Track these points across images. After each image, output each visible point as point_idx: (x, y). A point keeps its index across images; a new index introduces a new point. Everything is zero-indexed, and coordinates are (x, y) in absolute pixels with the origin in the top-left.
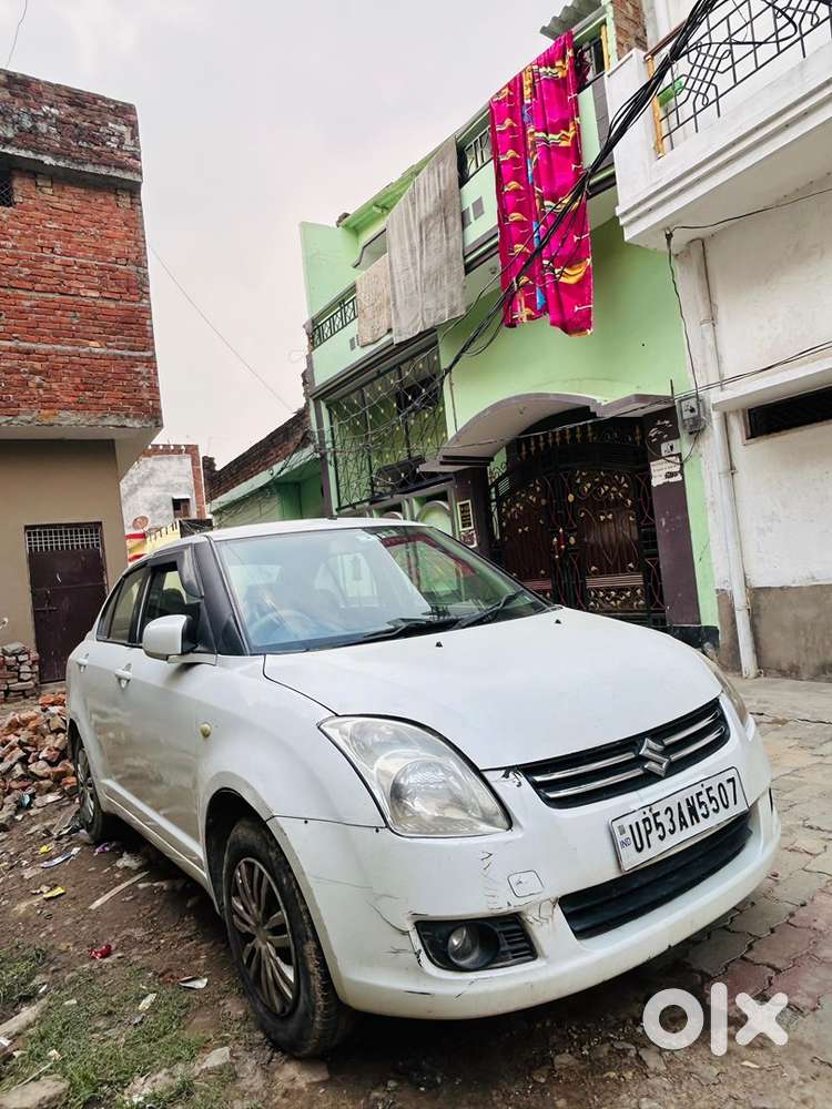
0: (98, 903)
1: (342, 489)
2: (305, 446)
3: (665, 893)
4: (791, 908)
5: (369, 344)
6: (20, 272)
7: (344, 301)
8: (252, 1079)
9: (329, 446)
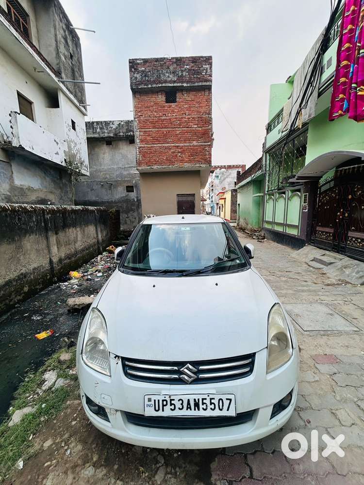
2: (260, 170)
5: (284, 131)
6: (177, 123)
7: (279, 114)
9: (268, 169)
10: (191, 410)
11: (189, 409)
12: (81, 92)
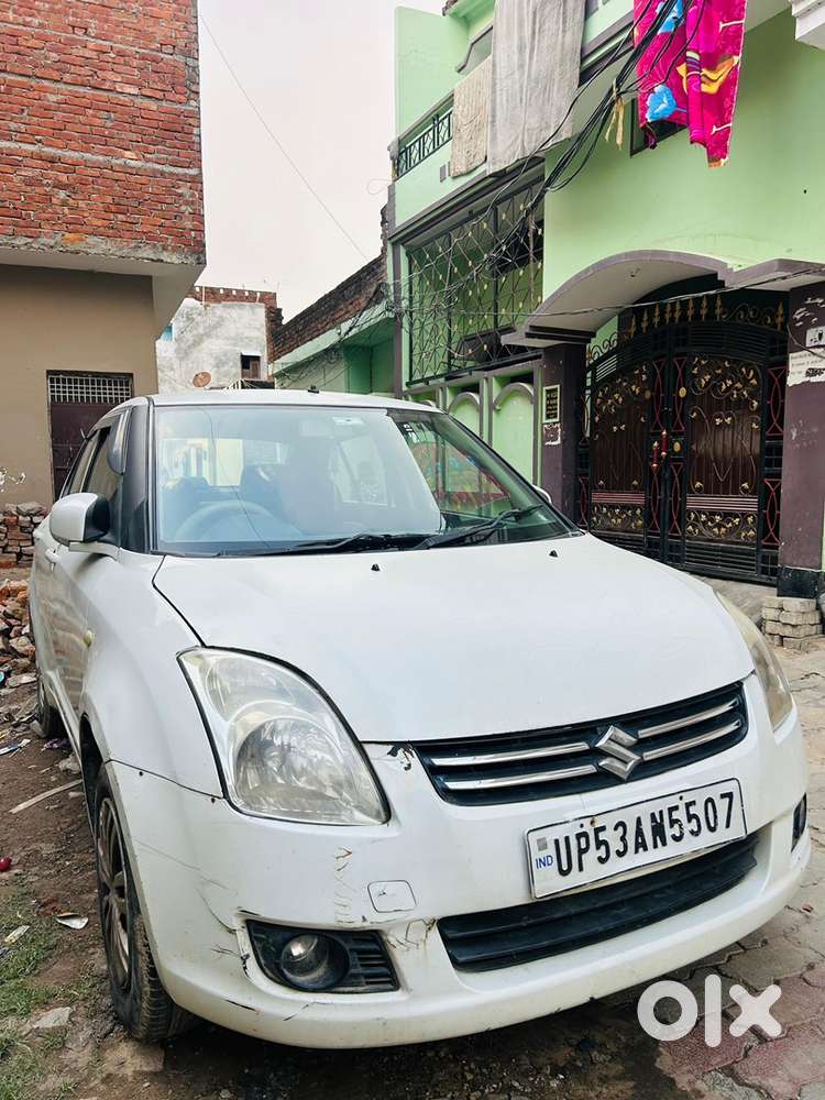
0: (22, 806)
1: (416, 359)
2: (378, 302)
3: (601, 929)
4: (812, 957)
5: (462, 175)
6: (46, 58)
7: (438, 116)
8: (79, 1054)
9: (405, 303)
10: (646, 849)
11: (641, 850)
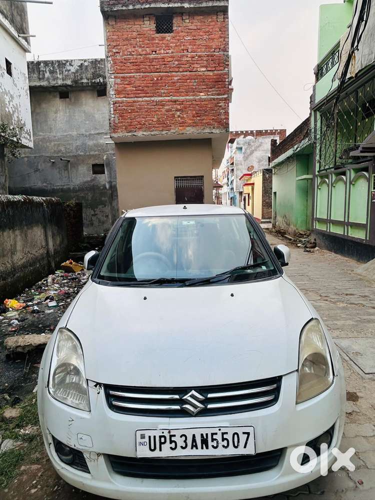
1: (322, 160)
2: (307, 137)
7: (334, 52)
9: (318, 137)
10: (197, 448)
11: (194, 448)
12: (21, 15)
